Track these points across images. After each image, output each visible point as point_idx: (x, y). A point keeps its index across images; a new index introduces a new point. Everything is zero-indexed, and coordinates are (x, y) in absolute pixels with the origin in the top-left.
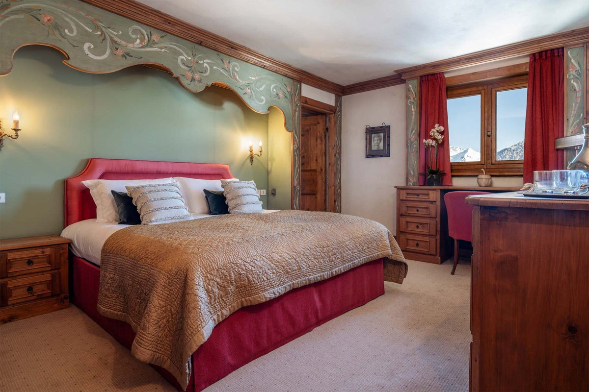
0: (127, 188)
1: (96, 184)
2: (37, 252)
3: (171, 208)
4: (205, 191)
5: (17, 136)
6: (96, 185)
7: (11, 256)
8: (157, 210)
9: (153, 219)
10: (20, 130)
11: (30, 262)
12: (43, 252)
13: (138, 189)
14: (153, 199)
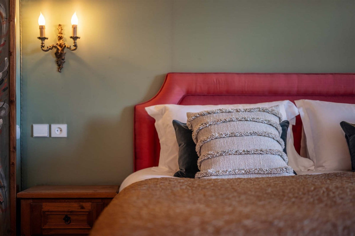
0: (189, 115)
1: (162, 110)
2: (74, 206)
3: (248, 153)
4: (344, 124)
5: (75, 46)
6: (162, 113)
7: (47, 207)
8: (221, 155)
9: (210, 171)
10: (79, 38)
11: (67, 219)
12: (83, 208)
13: (201, 117)
14: (217, 135)
